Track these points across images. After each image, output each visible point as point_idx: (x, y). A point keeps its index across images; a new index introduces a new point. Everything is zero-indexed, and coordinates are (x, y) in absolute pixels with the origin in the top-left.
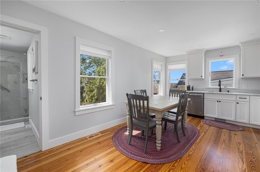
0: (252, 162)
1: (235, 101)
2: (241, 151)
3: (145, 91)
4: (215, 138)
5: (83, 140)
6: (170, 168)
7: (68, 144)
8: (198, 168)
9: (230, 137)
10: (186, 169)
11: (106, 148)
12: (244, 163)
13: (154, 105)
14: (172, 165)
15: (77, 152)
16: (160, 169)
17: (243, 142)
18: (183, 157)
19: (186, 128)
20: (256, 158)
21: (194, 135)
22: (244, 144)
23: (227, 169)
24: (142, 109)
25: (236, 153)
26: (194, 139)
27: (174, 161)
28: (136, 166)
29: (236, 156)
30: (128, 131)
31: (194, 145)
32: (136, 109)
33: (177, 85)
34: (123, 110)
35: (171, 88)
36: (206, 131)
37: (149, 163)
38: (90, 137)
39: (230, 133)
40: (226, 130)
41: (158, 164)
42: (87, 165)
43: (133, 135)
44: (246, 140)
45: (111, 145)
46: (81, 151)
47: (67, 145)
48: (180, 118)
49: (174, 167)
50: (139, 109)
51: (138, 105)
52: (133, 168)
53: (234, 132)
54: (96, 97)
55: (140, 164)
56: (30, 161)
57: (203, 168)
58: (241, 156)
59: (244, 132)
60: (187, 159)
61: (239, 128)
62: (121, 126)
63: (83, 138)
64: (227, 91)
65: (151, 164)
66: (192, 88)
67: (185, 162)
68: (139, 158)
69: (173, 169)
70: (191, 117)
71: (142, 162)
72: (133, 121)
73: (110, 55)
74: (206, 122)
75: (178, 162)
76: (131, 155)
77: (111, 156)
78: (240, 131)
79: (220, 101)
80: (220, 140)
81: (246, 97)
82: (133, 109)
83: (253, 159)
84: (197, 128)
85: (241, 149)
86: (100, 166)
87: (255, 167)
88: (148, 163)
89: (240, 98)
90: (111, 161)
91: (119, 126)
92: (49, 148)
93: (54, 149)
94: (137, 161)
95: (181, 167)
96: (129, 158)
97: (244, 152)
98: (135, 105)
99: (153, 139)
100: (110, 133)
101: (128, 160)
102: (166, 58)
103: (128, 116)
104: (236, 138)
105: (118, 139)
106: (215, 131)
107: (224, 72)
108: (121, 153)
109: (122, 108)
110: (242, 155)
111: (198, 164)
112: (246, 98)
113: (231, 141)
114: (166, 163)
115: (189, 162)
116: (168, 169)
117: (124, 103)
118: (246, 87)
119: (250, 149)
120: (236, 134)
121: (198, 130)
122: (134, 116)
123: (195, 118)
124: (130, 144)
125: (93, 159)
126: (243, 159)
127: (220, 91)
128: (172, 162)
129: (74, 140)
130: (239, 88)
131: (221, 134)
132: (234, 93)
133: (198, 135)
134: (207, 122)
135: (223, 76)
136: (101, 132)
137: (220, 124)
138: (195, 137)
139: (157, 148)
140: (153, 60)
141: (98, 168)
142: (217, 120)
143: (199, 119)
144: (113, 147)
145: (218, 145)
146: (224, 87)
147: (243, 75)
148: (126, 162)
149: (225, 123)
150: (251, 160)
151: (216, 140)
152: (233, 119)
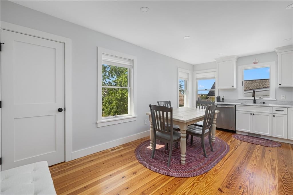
0: (285, 179)
1: (271, 114)
2: (274, 167)
3: (169, 103)
4: (246, 154)
5: (104, 153)
6: (195, 181)
7: (91, 156)
8: (224, 183)
9: (264, 153)
10: (211, 183)
11: (129, 161)
12: (275, 180)
13: (178, 117)
14: (197, 178)
15: (100, 163)
16: (184, 182)
17: (277, 159)
18: (209, 172)
19: (214, 143)
20: (289, 175)
21: (223, 150)
22: (279, 161)
23: (256, 184)
24: (165, 121)
25: (268, 170)
26: (222, 154)
27: (199, 175)
28: (159, 178)
29: (268, 173)
30: (151, 144)
31: (222, 160)
32: (159, 122)
33: (208, 96)
34: (145, 123)
35: (201, 99)
36: (237, 147)
37: (173, 176)
38: (112, 150)
39: (264, 149)
40: (260, 146)
41: (183, 177)
42: (110, 176)
43: (156, 149)
44: (282, 157)
45: (134, 158)
46: (104, 163)
47: (89, 157)
48: (207, 131)
49: (199, 181)
50: (162, 121)
51: (162, 117)
52: (157, 180)
53: (269, 149)
54: (115, 110)
55: (163, 177)
56: (55, 170)
57: (230, 183)
58: (273, 173)
59: (281, 148)
60: (213, 174)
61: (275, 144)
62: (143, 140)
63: (105, 151)
64: (263, 103)
65: (174, 178)
66: (223, 99)
67: (211, 176)
68: (162, 171)
69: (198, 183)
70: (221, 132)
71: (166, 175)
72: (157, 134)
73: (132, 65)
74: (237, 137)
75: (203, 177)
76: (154, 168)
77: (134, 169)
78: (276, 147)
79: (254, 114)
80: (251, 157)
81: (283, 109)
82: (156, 121)
83: (286, 176)
84: (227, 144)
85: (275, 165)
86: (123, 177)
87: (287, 184)
88: (171, 176)
89: (276, 110)
90: (134, 173)
91: (142, 139)
92: (72, 160)
93: (77, 161)
94: (160, 174)
95: (207, 181)
96: (152, 171)
97: (277, 168)
98: (158, 117)
99: (178, 154)
100: (132, 147)
101: (151, 173)
102: (194, 66)
103: (151, 129)
104: (271, 154)
105: (140, 152)
106: (247, 147)
107: (264, 81)
108: (144, 166)
109: (145, 121)
110: (275, 172)
111: (225, 179)
112: (283, 111)
113: (264, 158)
114: (190, 177)
115: (215, 177)
116: (193, 183)
117: (147, 114)
118: (285, 98)
119: (284, 166)
120: (271, 150)
121: (227, 145)
122: (157, 128)
123: (226, 133)
124: (153, 158)
125: (116, 171)
126: (275, 175)
127: (255, 102)
128: (197, 176)
129: (96, 152)
130: (276, 99)
131: (254, 149)
132: (270, 105)
133: (227, 150)
134: (239, 137)
135: (261, 86)
136: (124, 146)
137: (254, 140)
138: (224, 153)
139: (182, 162)
140: (178, 68)
141: (121, 179)
142: (251, 135)
143: (231, 134)
144: (135, 160)
145: (249, 161)
146: (259, 98)
147: (280, 85)
148: (149, 175)
149: (260, 139)
150: (284, 177)
151: (247, 156)
152: (268, 134)
